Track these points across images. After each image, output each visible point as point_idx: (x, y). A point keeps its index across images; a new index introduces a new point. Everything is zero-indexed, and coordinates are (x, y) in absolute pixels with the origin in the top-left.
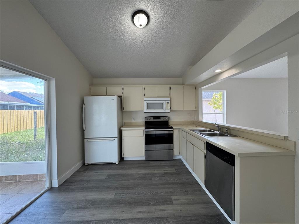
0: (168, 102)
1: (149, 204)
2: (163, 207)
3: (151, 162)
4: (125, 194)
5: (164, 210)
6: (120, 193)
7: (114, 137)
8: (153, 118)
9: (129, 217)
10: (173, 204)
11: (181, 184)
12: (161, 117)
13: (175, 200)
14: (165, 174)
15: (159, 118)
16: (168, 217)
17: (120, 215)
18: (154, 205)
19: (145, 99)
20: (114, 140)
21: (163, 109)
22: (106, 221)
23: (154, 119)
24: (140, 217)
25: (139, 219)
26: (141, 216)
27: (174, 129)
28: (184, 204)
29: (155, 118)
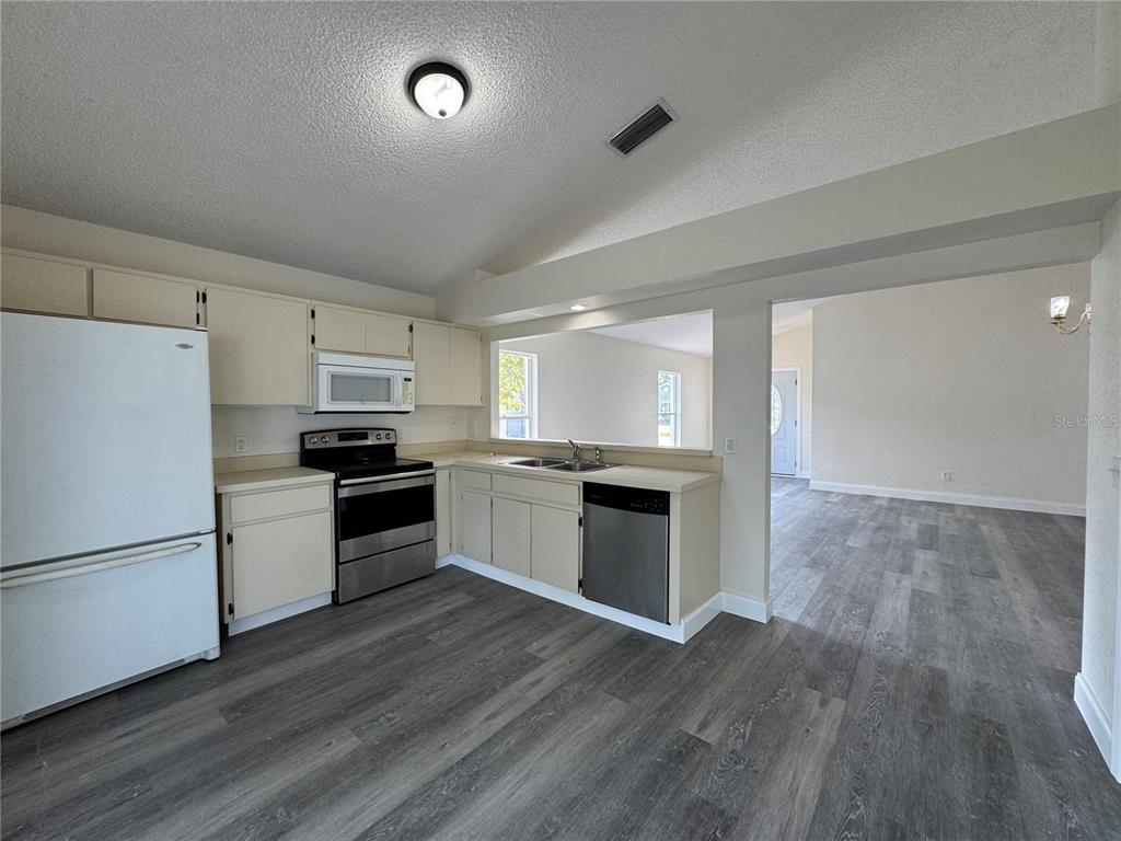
0: (408, 375)
1: (494, 691)
2: (530, 677)
3: (370, 603)
4: (393, 712)
5: (540, 680)
6: (368, 719)
7: (198, 534)
8: (339, 435)
9: (477, 744)
10: (543, 661)
11: (516, 617)
12: (369, 432)
13: (539, 651)
14: (451, 613)
15: (362, 434)
16: (562, 686)
17: (445, 757)
18: (505, 685)
19: (323, 357)
20: (199, 545)
21: (389, 400)
22: (421, 794)
23: (342, 437)
24: (503, 724)
25: (505, 728)
26: (500, 722)
27: (437, 468)
28: (564, 649)
29: (345, 434)
